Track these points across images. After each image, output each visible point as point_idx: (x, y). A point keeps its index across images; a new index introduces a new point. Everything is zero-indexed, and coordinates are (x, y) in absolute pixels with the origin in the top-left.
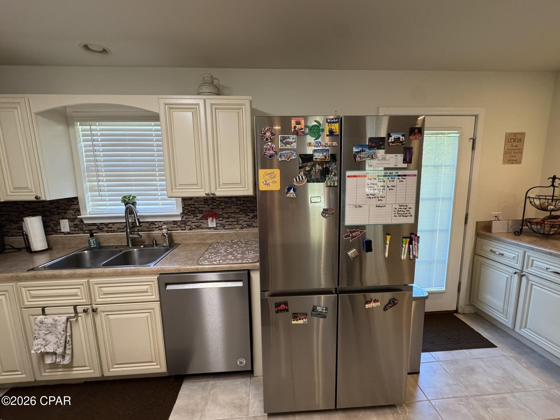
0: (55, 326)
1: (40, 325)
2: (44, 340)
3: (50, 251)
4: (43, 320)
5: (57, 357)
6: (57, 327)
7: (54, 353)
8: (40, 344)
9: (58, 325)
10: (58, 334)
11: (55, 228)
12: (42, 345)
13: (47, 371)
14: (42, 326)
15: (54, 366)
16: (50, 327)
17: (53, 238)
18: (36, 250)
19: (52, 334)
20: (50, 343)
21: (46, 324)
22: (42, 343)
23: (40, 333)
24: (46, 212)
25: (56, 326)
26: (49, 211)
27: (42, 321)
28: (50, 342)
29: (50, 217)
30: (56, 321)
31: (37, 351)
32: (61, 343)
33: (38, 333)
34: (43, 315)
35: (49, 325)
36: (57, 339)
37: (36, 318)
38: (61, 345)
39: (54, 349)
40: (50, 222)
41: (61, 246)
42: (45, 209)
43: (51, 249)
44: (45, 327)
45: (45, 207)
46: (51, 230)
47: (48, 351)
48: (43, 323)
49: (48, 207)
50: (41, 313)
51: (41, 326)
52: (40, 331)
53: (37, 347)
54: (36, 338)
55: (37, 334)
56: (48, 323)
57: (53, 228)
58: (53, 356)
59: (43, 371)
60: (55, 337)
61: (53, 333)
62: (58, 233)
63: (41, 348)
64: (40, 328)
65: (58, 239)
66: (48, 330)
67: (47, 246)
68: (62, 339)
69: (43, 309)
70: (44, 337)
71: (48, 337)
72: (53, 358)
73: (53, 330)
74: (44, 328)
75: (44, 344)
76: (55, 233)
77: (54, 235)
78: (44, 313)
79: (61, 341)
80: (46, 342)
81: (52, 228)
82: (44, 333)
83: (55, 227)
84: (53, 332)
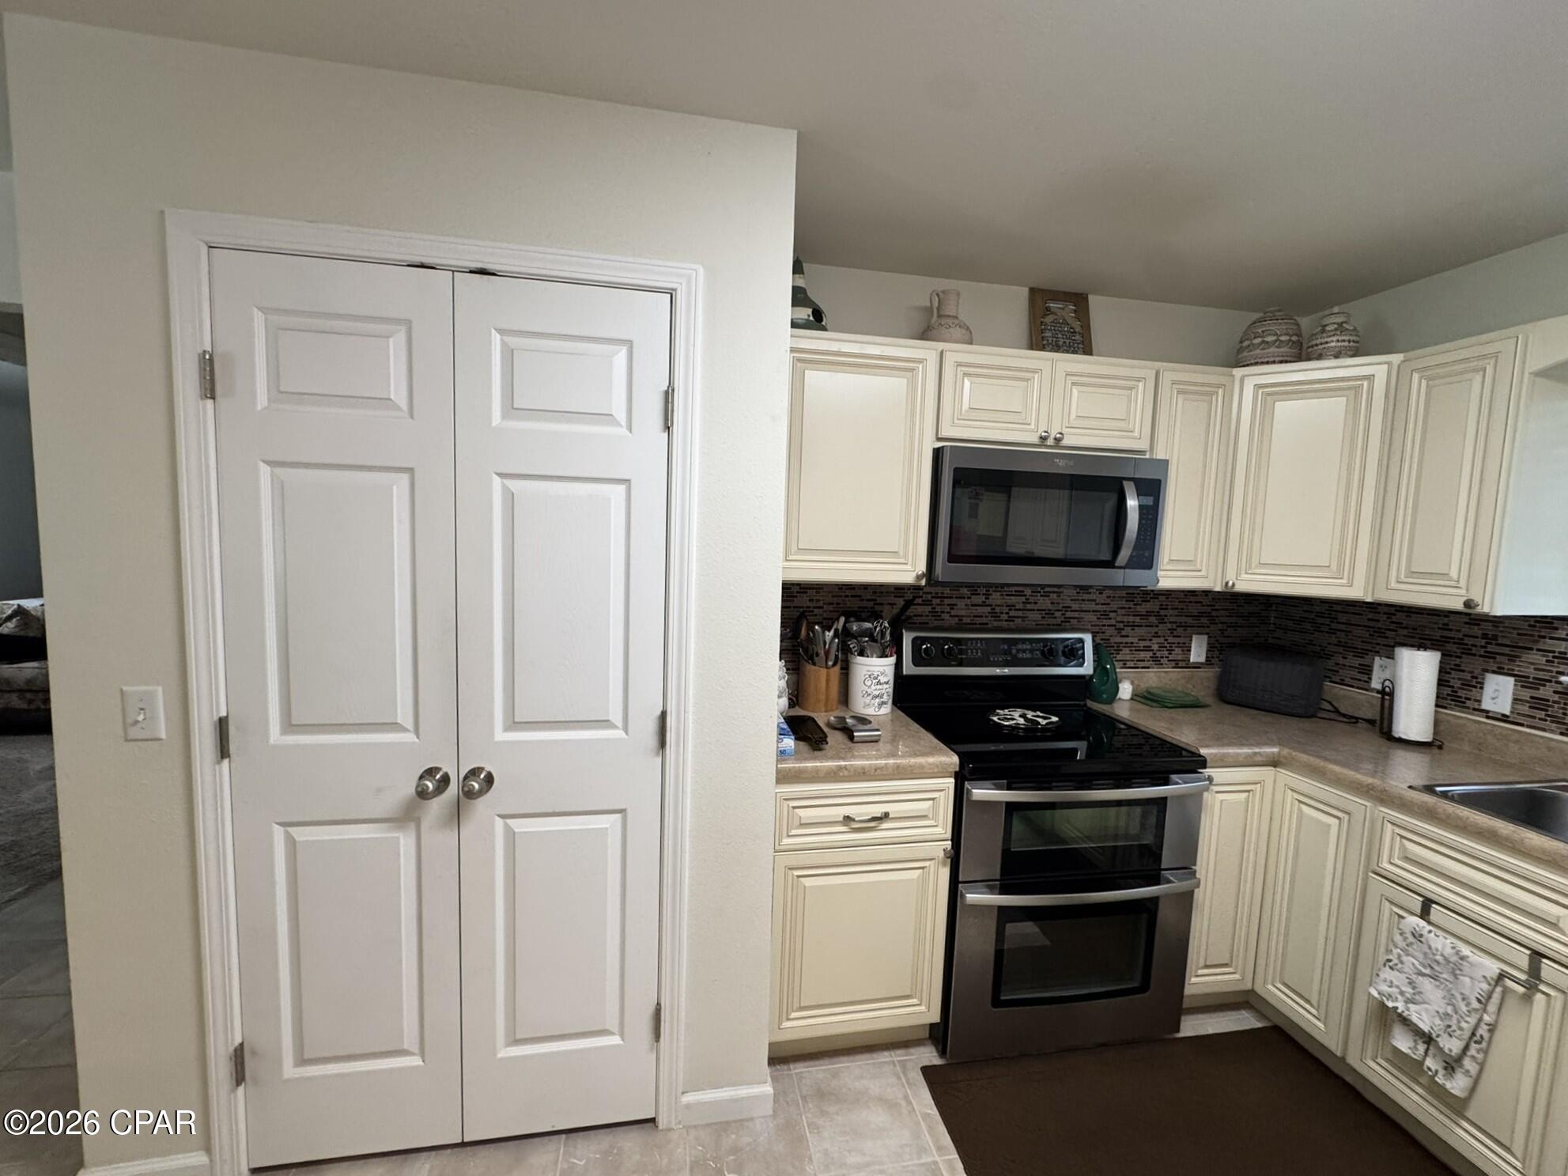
0: (1453, 968)
1: (1411, 939)
2: (1410, 983)
3: (1436, 751)
4: (1425, 932)
5: (1430, 1052)
6: (1461, 978)
7: (1428, 1039)
8: (1397, 987)
9: (1464, 973)
10: (1459, 997)
11: (1461, 693)
12: (1402, 993)
13: (1380, 1060)
14: (1415, 947)
15: (1410, 1067)
16: (1438, 963)
17: (1451, 718)
18: (1404, 737)
19: (1438, 983)
20: (1424, 1002)
21: (1430, 948)
22: (1404, 989)
23: (1404, 959)
24: (1449, 642)
25: (1458, 972)
26: (1460, 643)
27: (1421, 936)
28: (1427, 1000)
29: (1458, 661)
30: (1463, 958)
31: (1385, 999)
32: (1461, 1029)
33: (1399, 956)
34: (1421, 917)
35: (1438, 958)
36: (1450, 1010)
37: (1403, 918)
38: (1458, 1032)
39: (1432, 1028)
40: (1453, 672)
41: (1467, 748)
42: (1446, 633)
43: (1440, 747)
44: (1425, 954)
45: (1451, 630)
46: (1448, 695)
47: (1414, 1019)
48: (1422, 939)
49: (1459, 631)
50: (1418, 911)
51: (1412, 944)
52: (1408, 955)
53: (1389, 986)
54: (1391, 964)
55: (1396, 956)
56: (1437, 950)
57: (1456, 692)
58: (1420, 1042)
59: (1369, 1053)
60: (1444, 998)
61: (1442, 983)
62: (1468, 708)
63: (1396, 1000)
64: (1410, 949)
65: (1465, 725)
66: (1432, 968)
67: (1431, 736)
68: (1468, 1019)
69: (1427, 904)
70: (1414, 977)
71: (1426, 985)
72: (1419, 1047)
73: (1444, 976)
74: (1421, 956)
75: (1408, 996)
76: (1455, 705)
77: (1452, 709)
78: (1425, 914)
79: (1464, 1025)
80: (1414, 994)
81: (1452, 691)
82: (1416, 968)
83: (1464, 689)
84: (1442, 980)
